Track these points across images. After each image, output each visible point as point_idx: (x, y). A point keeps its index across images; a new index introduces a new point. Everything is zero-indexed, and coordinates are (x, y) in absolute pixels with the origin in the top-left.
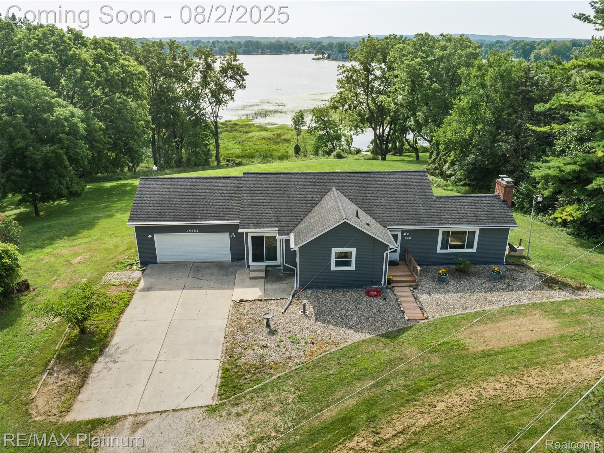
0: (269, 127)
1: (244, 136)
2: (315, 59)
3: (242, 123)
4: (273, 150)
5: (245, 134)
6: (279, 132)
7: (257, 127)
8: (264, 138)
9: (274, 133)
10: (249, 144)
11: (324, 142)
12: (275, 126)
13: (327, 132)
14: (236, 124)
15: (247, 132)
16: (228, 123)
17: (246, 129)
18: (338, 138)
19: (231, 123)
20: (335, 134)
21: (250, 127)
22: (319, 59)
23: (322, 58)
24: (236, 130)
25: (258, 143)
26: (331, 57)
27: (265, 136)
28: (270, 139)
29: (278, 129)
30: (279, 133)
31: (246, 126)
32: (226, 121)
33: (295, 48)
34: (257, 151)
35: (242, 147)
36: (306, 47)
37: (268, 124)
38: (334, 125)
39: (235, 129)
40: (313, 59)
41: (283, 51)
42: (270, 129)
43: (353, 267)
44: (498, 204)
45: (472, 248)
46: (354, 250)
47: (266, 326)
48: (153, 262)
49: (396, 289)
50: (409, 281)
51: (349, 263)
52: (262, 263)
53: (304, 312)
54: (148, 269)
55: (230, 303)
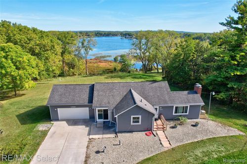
43: (140, 123)
44: (196, 95)
45: (187, 113)
46: (140, 116)
47: (103, 152)
48: (57, 120)
49: (158, 132)
50: (163, 128)
51: (138, 122)
52: (102, 120)
53: (120, 144)
54: (55, 123)
55: (88, 140)
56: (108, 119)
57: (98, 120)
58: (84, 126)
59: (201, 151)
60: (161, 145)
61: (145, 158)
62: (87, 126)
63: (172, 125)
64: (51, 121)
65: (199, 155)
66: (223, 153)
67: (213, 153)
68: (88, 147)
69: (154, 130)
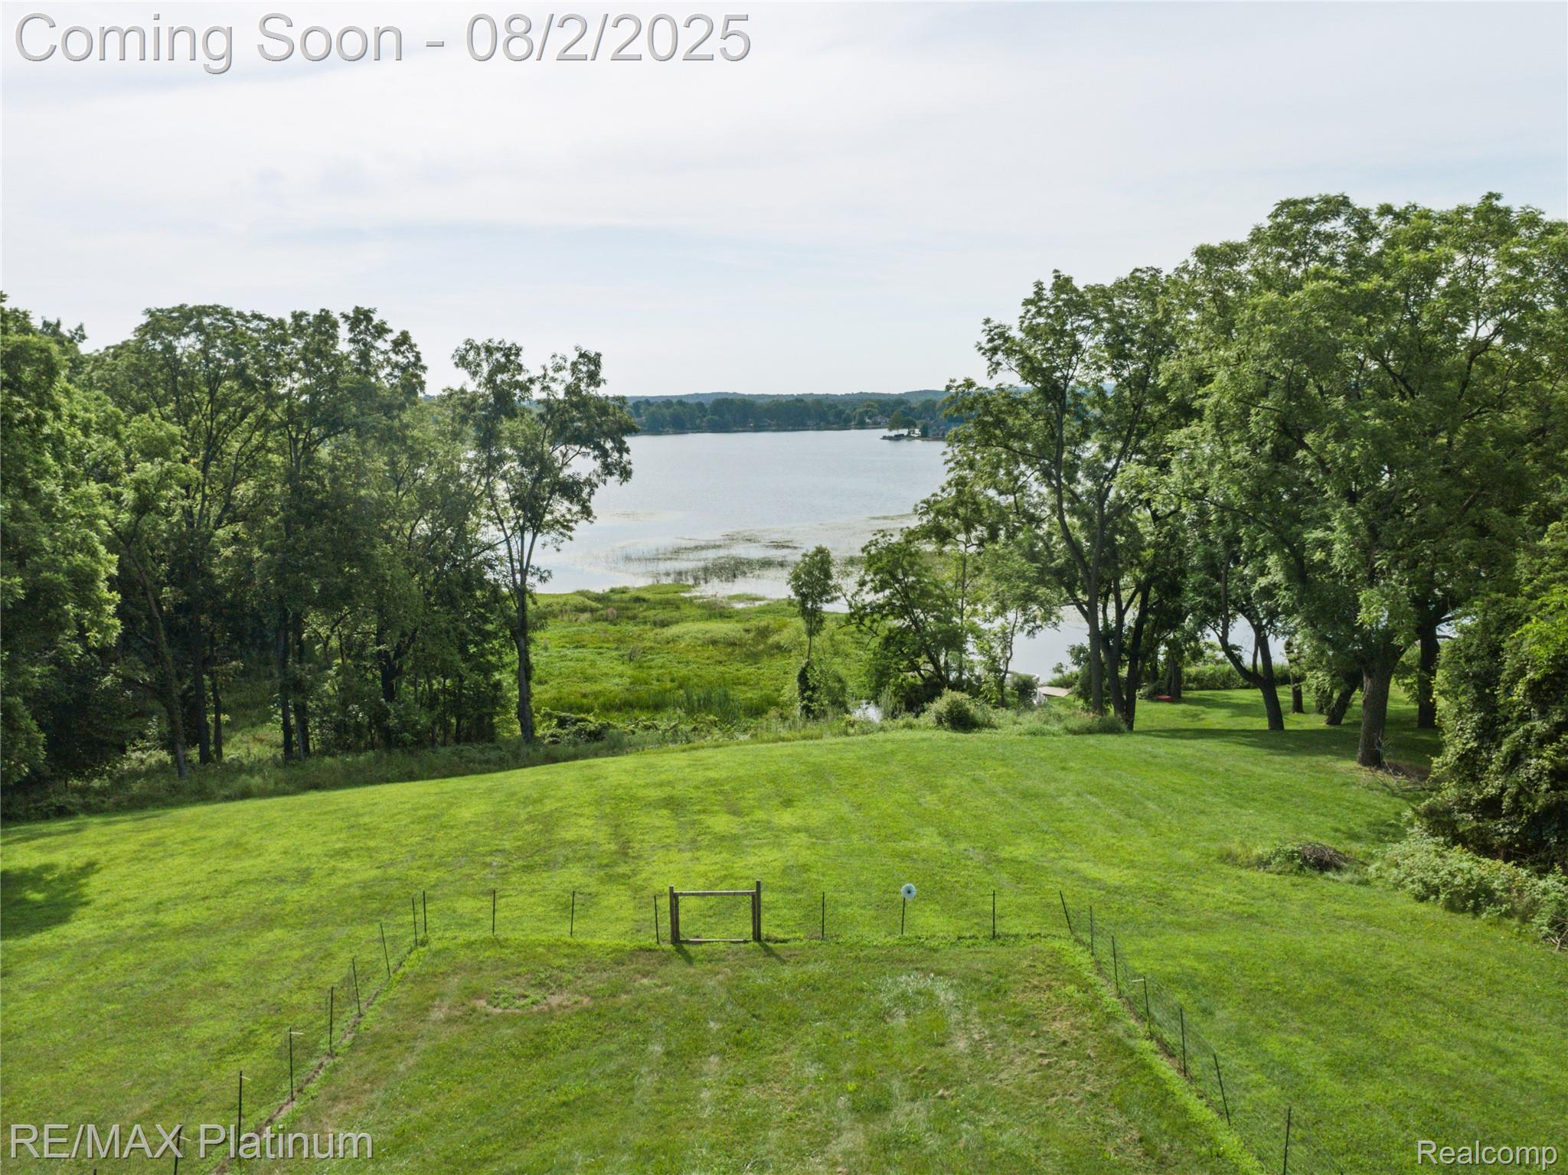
0: (739, 606)
1: (651, 635)
2: (890, 438)
3: (658, 597)
4: (737, 682)
5: (658, 630)
6: (765, 621)
7: (702, 606)
8: (714, 642)
9: (747, 625)
10: (659, 661)
11: (905, 656)
12: (757, 603)
13: (915, 622)
14: (638, 600)
15: (664, 624)
16: (617, 597)
17: (662, 614)
18: (954, 640)
19: (626, 596)
20: (944, 626)
21: (678, 608)
22: (898, 438)
23: (909, 435)
24: (634, 618)
25: (691, 656)
26: (931, 433)
27: (718, 636)
28: (734, 644)
29: (762, 611)
30: (763, 624)
31: (666, 604)
32: (613, 591)
33: (839, 414)
34: (680, 687)
35: (636, 673)
36: (866, 412)
37: (739, 598)
38: (938, 597)
39: (630, 613)
40: (884, 438)
41: (809, 423)
42: (738, 612)
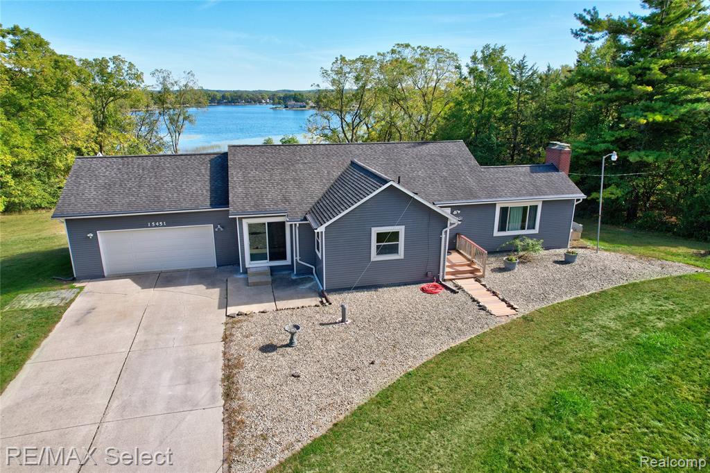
36: (263, 98)
43: (401, 255)
44: (555, 174)
45: (534, 228)
46: (401, 229)
47: (290, 344)
48: (98, 275)
49: (459, 282)
50: (472, 272)
51: (394, 249)
52: (265, 264)
53: (343, 321)
54: (89, 286)
55: (224, 319)
56: (284, 258)
57: (249, 264)
58: (202, 287)
59: (612, 315)
60: (483, 313)
61: (445, 348)
62: (211, 285)
63: (495, 265)
64: (74, 280)
65: (612, 325)
66: (678, 316)
67: (651, 318)
68: (226, 339)
69: (446, 277)
